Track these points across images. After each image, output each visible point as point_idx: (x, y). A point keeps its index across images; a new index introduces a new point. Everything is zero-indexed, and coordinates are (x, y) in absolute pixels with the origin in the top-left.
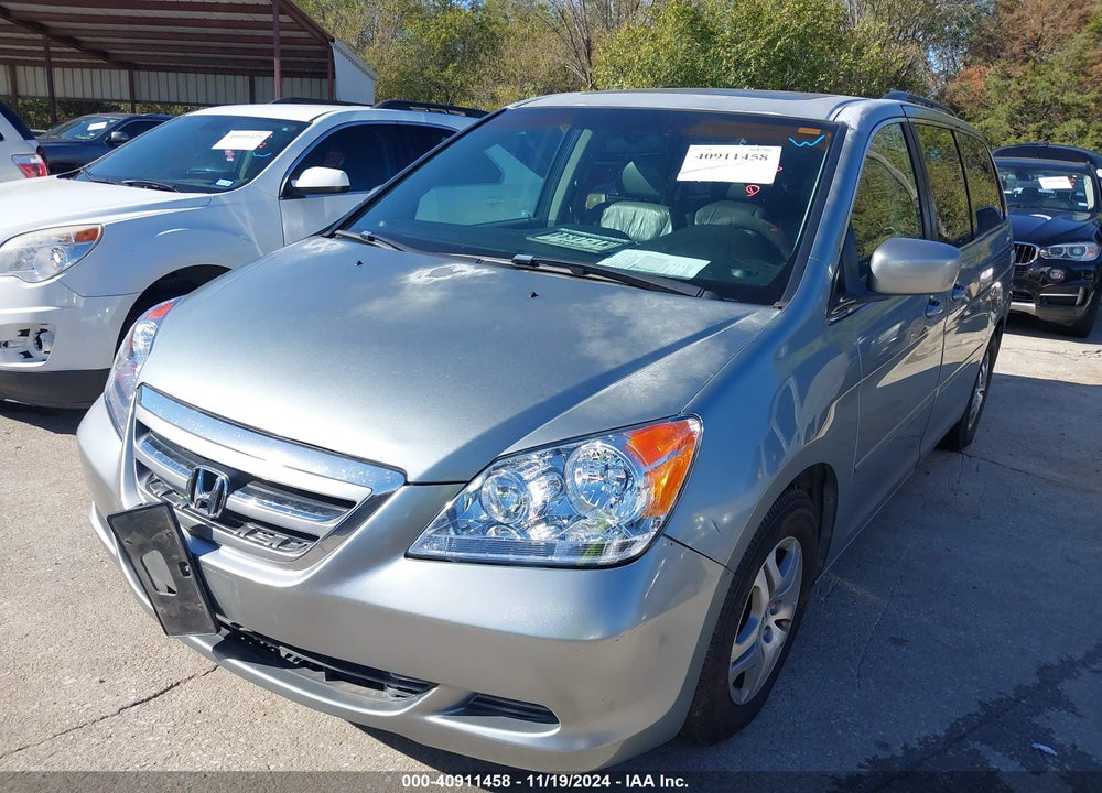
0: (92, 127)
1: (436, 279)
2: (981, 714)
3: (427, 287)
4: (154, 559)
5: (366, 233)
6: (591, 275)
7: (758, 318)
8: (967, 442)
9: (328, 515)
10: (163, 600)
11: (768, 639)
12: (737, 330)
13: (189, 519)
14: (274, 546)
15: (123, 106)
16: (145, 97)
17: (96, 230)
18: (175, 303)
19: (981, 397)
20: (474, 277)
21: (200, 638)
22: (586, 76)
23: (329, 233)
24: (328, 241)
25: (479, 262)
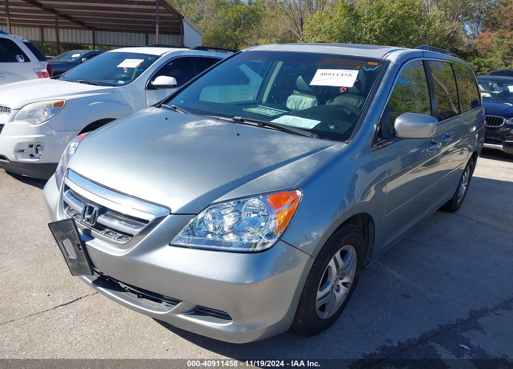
0: (74, 56)
1: (197, 126)
2: (438, 330)
3: (193, 130)
4: (67, 243)
5: (173, 106)
6: (266, 126)
7: (336, 147)
8: (457, 209)
9: (138, 226)
10: (71, 260)
11: (338, 291)
12: (325, 152)
13: (82, 226)
14: (116, 239)
15: (90, 47)
16: (99, 43)
17: (63, 102)
18: (88, 134)
19: (465, 188)
20: (214, 126)
21: (87, 277)
22: (300, 35)
23: (158, 105)
24: (157, 109)
25: (218, 119)
